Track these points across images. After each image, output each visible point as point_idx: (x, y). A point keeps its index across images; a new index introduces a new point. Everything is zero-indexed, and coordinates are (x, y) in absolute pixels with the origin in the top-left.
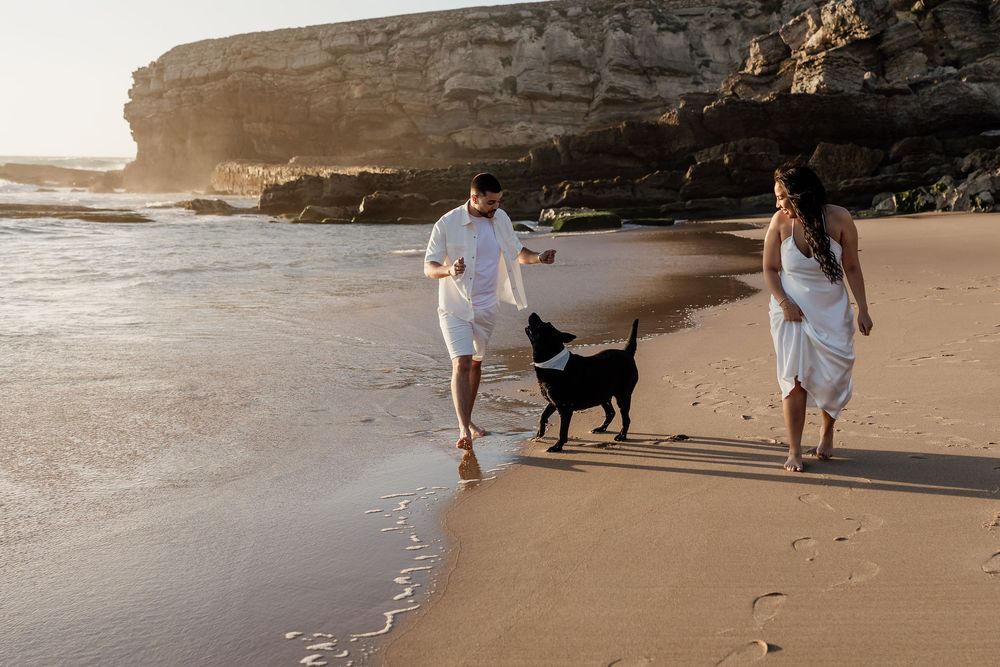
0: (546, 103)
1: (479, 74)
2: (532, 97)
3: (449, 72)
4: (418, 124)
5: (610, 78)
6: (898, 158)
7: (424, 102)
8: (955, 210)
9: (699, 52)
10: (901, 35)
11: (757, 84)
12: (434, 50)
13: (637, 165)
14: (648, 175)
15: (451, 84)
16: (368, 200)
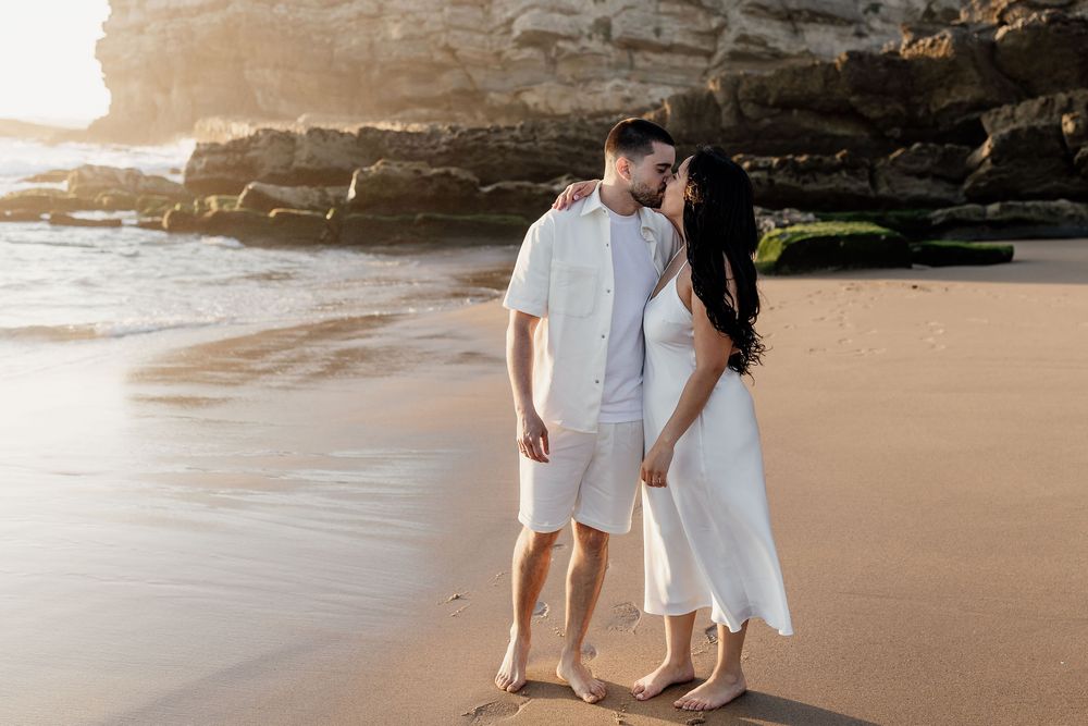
0: (650, 55)
1: (562, 11)
2: (632, 45)
3: (520, 7)
4: (475, 77)
5: (741, 23)
7: (483, 47)
13: (866, 134)
14: (899, 152)
15: (523, 24)
16: (362, 177)
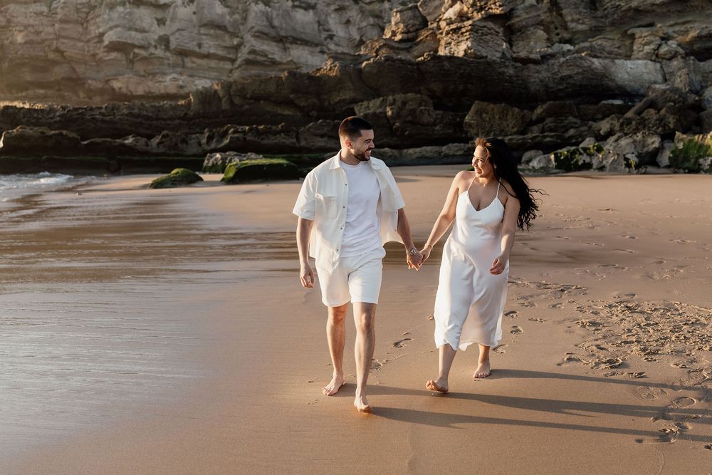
0: (195, 60)
1: (136, 30)
2: (183, 53)
3: (108, 26)
4: (78, 70)
5: (252, 42)
6: (540, 120)
7: (84, 51)
8: (610, 170)
9: (326, 27)
10: (527, 13)
11: (398, 48)
12: (95, 7)
13: (299, 114)
14: (312, 124)
15: (110, 37)
16: (8, 135)
